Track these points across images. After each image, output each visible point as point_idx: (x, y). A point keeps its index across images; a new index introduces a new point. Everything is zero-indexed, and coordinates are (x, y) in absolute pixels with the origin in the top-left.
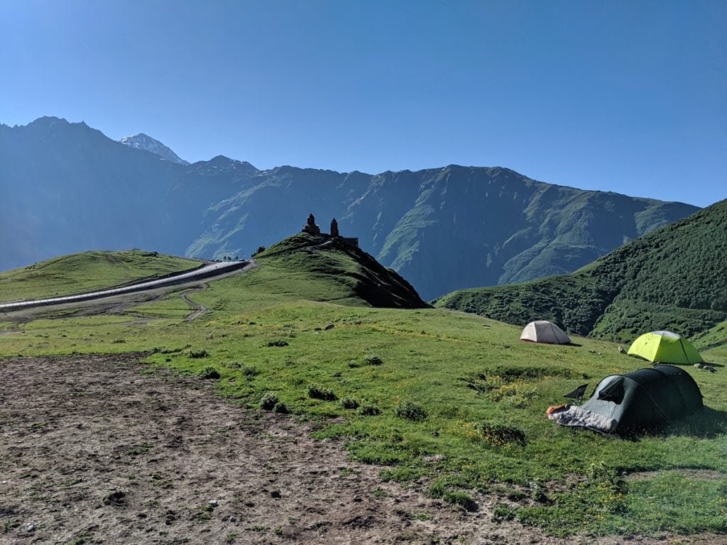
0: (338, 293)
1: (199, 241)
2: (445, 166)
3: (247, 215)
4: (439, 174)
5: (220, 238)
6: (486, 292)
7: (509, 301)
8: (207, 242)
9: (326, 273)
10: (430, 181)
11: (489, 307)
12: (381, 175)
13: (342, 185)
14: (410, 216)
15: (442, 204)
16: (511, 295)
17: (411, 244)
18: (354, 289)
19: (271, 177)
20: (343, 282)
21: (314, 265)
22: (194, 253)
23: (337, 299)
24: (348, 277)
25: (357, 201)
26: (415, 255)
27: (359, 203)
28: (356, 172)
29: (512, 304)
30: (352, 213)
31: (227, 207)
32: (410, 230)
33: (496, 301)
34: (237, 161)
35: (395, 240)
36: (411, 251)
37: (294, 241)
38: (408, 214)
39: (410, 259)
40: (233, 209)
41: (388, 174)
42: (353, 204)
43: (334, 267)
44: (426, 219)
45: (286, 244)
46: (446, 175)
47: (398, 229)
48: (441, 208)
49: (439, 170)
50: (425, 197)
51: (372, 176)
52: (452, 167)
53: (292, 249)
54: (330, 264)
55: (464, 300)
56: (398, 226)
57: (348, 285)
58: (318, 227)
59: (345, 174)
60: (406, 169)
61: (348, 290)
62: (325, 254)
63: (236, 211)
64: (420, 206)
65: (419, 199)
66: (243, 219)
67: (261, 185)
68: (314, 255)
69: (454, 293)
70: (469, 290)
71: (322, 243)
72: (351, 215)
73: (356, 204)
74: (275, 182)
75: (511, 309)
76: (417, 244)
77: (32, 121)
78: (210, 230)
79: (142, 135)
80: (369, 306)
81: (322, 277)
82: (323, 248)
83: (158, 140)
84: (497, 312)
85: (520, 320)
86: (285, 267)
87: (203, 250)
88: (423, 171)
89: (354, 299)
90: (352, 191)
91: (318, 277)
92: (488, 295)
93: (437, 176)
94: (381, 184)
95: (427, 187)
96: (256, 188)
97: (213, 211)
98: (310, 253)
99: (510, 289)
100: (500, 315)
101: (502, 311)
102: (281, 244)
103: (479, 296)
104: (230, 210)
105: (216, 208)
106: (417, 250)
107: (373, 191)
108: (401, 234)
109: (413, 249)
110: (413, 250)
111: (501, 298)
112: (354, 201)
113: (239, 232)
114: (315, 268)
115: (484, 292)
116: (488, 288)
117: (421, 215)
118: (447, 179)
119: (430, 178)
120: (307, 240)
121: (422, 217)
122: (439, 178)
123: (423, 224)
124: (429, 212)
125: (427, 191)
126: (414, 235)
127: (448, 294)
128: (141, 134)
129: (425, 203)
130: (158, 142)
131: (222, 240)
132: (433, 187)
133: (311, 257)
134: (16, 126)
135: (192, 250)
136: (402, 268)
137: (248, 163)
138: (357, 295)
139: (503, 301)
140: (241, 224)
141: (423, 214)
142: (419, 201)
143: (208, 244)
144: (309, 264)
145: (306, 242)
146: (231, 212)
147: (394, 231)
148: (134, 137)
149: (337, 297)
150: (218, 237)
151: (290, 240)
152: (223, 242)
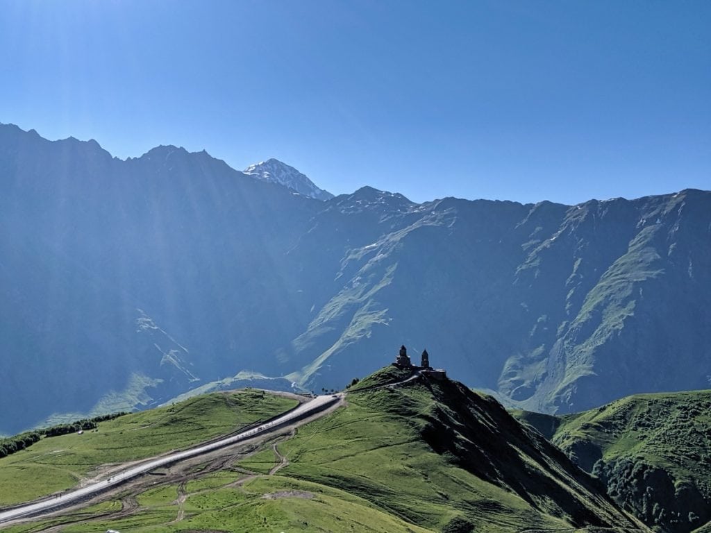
0: (405, 436)
1: (336, 300)
2: (678, 191)
3: (396, 264)
4: (668, 203)
5: (362, 296)
6: (667, 400)
7: (696, 414)
8: (346, 300)
9: (401, 415)
10: (653, 214)
11: (668, 421)
12: (582, 205)
13: (525, 221)
14: (623, 264)
15: (672, 246)
16: (699, 405)
17: (623, 305)
18: (421, 433)
19: (429, 213)
20: (413, 424)
21: (391, 406)
22: (329, 316)
23: (400, 444)
24: (419, 420)
25: (546, 244)
26: (628, 320)
27: (548, 246)
28: (546, 203)
29: (698, 418)
30: (538, 261)
31: (373, 253)
32: (622, 285)
33: (678, 413)
34: (387, 193)
35: (601, 299)
36: (622, 316)
37: (382, 376)
38: (619, 261)
39: (621, 327)
40: (379, 257)
41: (594, 203)
42: (539, 248)
43: (409, 408)
44: (648, 268)
45: (375, 379)
46: (678, 205)
47: (604, 283)
48: (670, 252)
49: (668, 197)
50: (645, 237)
51: (568, 207)
52: (689, 192)
53: (379, 385)
54: (406, 405)
55: (638, 409)
56: (604, 279)
57: (416, 428)
58: (409, 359)
59: (530, 206)
60: (619, 196)
61: (415, 434)
62: (405, 392)
63: (383, 260)
64: (638, 250)
65: (636, 239)
66: (391, 270)
67: (416, 225)
68: (395, 394)
69: (628, 399)
70: (647, 396)
71: (407, 378)
72: (537, 263)
73: (545, 248)
74: (433, 220)
75: (696, 424)
76: (632, 304)
77: (146, 152)
78: (350, 285)
79: (273, 162)
80: (429, 451)
81: (397, 418)
82: (405, 386)
83: (292, 166)
84: (676, 427)
85: (704, 440)
86: (367, 406)
87: (341, 311)
88: (645, 200)
89: (418, 443)
90: (538, 229)
91: (392, 418)
92: (670, 404)
93: (666, 205)
94: (582, 218)
95: (650, 222)
96: (409, 228)
97: (355, 259)
98: (392, 391)
99: (700, 396)
100: (679, 432)
101: (682, 426)
102: (371, 378)
103: (658, 405)
104: (375, 259)
105: (359, 256)
106: (632, 314)
107: (569, 228)
108: (609, 291)
109: (625, 312)
110: (626, 314)
111: (685, 408)
112: (541, 243)
113: (384, 287)
114: (392, 408)
115: (665, 400)
116: (672, 394)
117: (639, 263)
118: (680, 210)
119: (653, 210)
120: (393, 377)
121: (640, 265)
122: (668, 209)
123: (642, 275)
124: (652, 258)
125: (649, 228)
126: (628, 292)
127: (621, 400)
128: (271, 160)
129: (648, 245)
130: (292, 169)
131: (365, 298)
132: (658, 221)
133: (392, 397)
134: (129, 158)
135: (327, 311)
136: (607, 340)
137: (401, 195)
138: (422, 439)
139: (687, 413)
140: (388, 277)
141: (642, 262)
142: (635, 244)
143: (348, 304)
144: (388, 404)
145: (392, 379)
146: (377, 261)
147: (600, 285)
148: (264, 164)
149: (401, 442)
150: (360, 294)
151: (379, 376)
152: (366, 302)
